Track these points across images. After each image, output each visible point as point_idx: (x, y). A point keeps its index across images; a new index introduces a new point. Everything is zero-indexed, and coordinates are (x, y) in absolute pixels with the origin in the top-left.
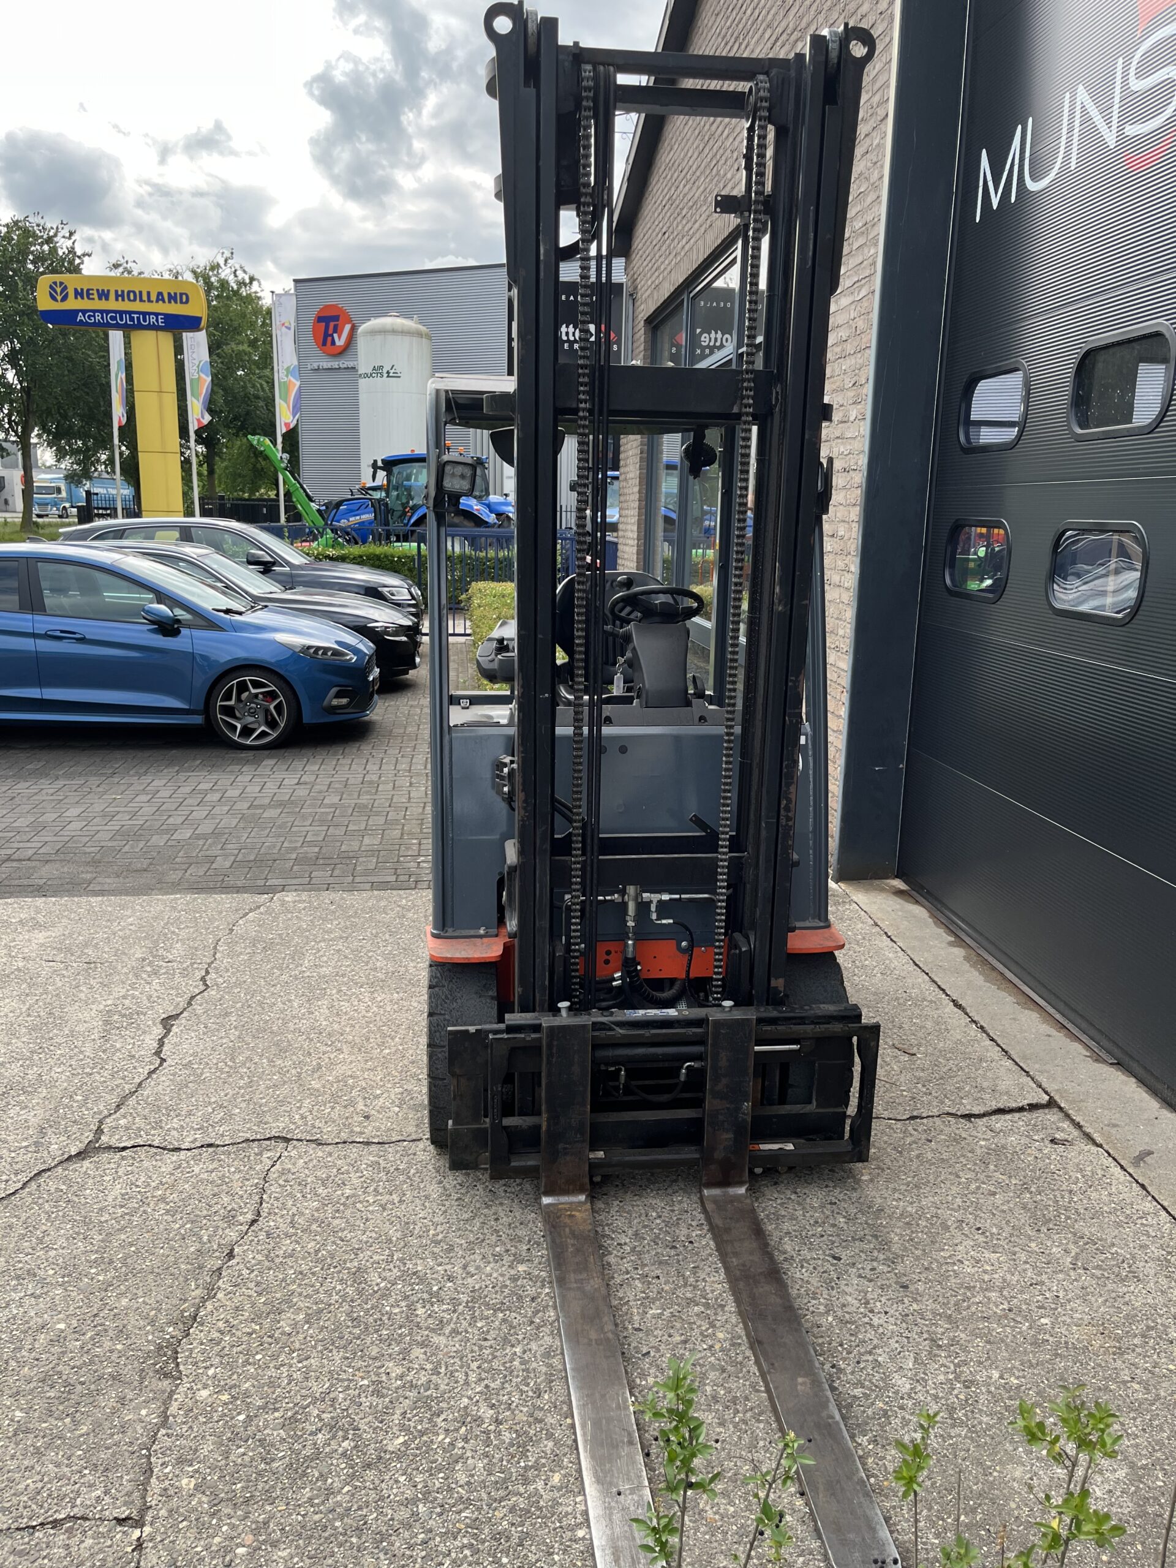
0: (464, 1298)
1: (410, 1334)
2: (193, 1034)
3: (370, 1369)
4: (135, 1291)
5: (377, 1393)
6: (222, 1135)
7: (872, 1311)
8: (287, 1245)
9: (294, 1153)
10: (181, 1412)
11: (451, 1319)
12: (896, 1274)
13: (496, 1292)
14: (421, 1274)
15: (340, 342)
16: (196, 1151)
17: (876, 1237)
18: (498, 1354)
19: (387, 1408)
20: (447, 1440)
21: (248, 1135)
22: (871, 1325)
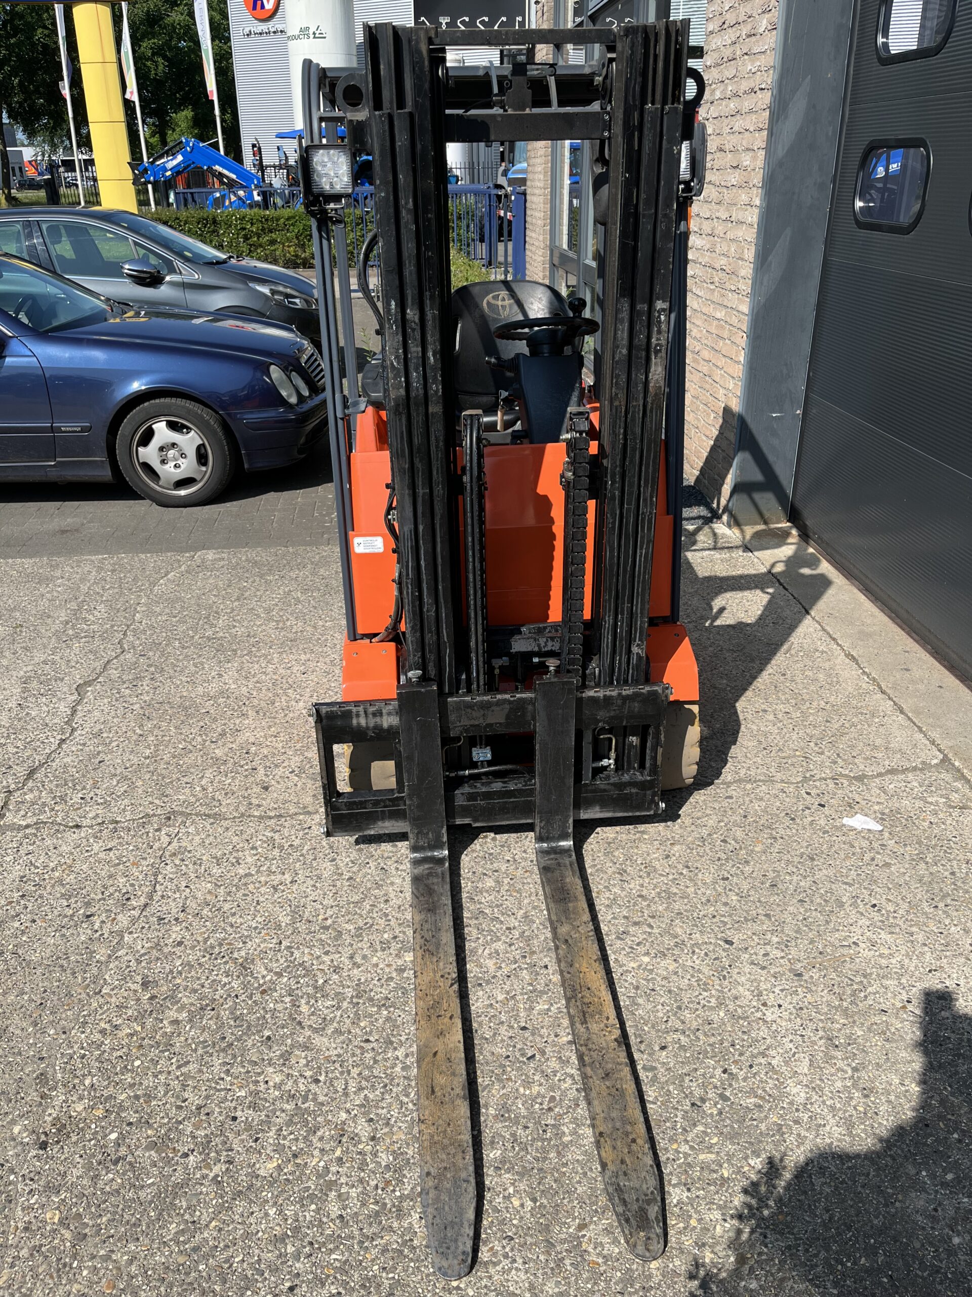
0: (349, 992)
1: (292, 1034)
2: (106, 701)
3: (249, 1077)
7: (765, 1004)
9: (192, 829)
11: (335, 1017)
12: (789, 960)
13: (382, 986)
14: (307, 964)
15: (269, 6)
16: (97, 828)
17: (767, 916)
18: (379, 1058)
19: (262, 1124)
20: (322, 1164)
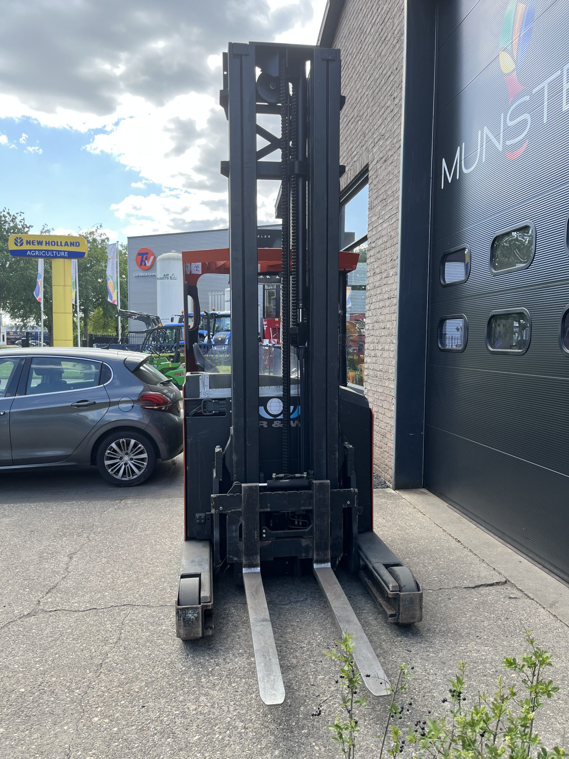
0: (225, 673)
1: (199, 690)
2: (84, 561)
3: (180, 706)
4: (59, 674)
5: (184, 717)
6: (100, 604)
7: (428, 674)
8: (135, 652)
9: (136, 611)
10: (85, 728)
11: (219, 683)
12: (439, 657)
13: (241, 670)
15: (148, 264)
16: (87, 612)
18: (244, 698)
19: (189, 723)
20: (220, 737)
21: (113, 604)
22: (429, 680)
